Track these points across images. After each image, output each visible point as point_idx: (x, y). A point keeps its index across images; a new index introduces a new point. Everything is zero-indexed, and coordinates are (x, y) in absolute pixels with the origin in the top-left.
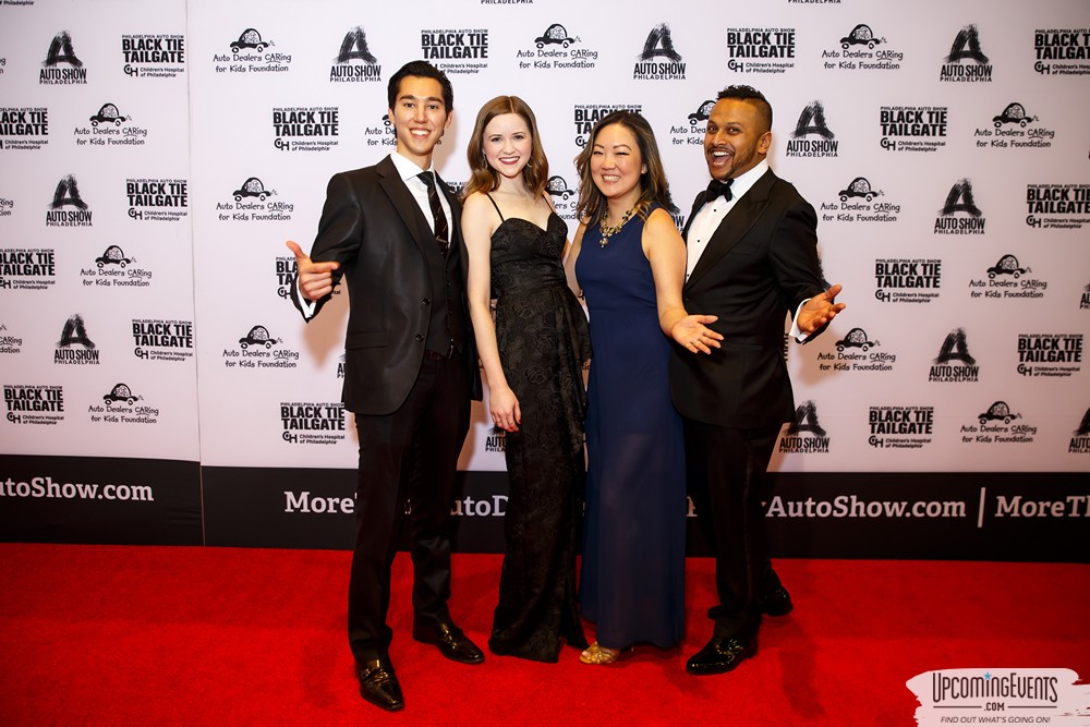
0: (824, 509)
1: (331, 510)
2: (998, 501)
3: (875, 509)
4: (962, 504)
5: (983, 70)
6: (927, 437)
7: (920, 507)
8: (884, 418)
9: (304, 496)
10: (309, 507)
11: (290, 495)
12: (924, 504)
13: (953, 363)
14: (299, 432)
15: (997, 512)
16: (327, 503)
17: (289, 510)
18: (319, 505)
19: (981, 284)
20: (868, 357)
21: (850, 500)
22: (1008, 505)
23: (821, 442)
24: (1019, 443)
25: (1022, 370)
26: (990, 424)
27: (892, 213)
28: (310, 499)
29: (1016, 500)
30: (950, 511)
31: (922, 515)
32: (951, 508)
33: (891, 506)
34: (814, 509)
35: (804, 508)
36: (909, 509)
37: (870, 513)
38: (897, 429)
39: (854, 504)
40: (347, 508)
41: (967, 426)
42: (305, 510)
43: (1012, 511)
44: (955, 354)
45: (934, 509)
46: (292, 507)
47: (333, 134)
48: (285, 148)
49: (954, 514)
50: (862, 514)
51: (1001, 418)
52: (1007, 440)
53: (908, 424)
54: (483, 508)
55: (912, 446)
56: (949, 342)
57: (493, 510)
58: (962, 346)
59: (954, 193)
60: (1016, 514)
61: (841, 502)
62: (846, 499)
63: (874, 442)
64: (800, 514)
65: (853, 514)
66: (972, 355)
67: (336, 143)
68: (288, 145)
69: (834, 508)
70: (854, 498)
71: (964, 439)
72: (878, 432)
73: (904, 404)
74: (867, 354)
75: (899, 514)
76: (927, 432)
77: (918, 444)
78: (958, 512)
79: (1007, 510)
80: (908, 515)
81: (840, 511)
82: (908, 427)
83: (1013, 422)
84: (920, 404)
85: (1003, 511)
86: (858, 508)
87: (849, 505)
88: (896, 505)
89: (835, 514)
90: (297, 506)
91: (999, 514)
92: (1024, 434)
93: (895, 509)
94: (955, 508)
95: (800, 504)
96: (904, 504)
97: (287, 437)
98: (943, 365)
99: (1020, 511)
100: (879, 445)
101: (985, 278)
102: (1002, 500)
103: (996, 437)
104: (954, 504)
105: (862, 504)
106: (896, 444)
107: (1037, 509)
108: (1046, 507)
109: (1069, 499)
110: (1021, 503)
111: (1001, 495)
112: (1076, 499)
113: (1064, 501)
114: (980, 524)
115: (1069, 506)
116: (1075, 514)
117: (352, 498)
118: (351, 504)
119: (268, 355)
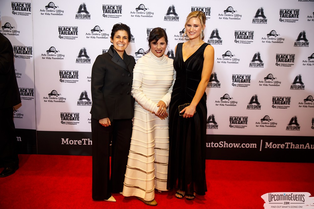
0: (216, 145)
2: (266, 143)
3: (231, 145)
4: (256, 144)
5: (265, 21)
6: (246, 125)
7: (244, 145)
8: (234, 119)
9: (67, 139)
11: (63, 139)
12: (245, 144)
13: (254, 104)
14: (66, 121)
15: (265, 147)
16: (74, 142)
17: (63, 143)
18: (71, 142)
19: (262, 82)
20: (229, 102)
21: (224, 143)
22: (269, 145)
23: (216, 126)
24: (272, 127)
25: (273, 107)
26: (264, 122)
27: (237, 61)
28: (69, 141)
29: (271, 143)
30: (252, 146)
31: (244, 147)
32: (252, 145)
33: (235, 145)
34: (213, 145)
35: (211, 145)
36: (240, 145)
37: (229, 146)
38: (237, 123)
40: (80, 143)
41: (257, 122)
42: (67, 144)
43: (270, 147)
44: (254, 102)
45: (248, 146)
46: (64, 143)
47: (76, 34)
48: (62, 38)
49: (253, 147)
50: (227, 147)
51: (267, 120)
52: (269, 126)
53: (241, 121)
55: (242, 128)
56: (253, 98)
58: (256, 100)
59: (255, 56)
60: (271, 147)
61: (221, 143)
62: (223, 142)
63: (231, 126)
64: (209, 146)
65: (225, 147)
66: (259, 102)
67: (77, 37)
68: (63, 37)
69: (219, 145)
70: (225, 142)
71: (256, 126)
72: (232, 124)
73: (239, 116)
74: (229, 101)
75: (238, 147)
76: (246, 124)
77: (243, 127)
79: (268, 146)
80: (240, 147)
81: (221, 146)
82: (240, 122)
83: (270, 121)
84: (244, 116)
85: (267, 147)
86: (226, 145)
87: (223, 144)
88: (237, 144)
89: (220, 146)
90: (65, 142)
91: (266, 147)
92: (273, 125)
93: (237, 145)
94: (254, 145)
95: (209, 144)
96: (239, 144)
97: (62, 123)
98: (251, 105)
99: (272, 147)
100: (232, 127)
101: (263, 80)
102: (267, 143)
103: (266, 126)
104: (253, 144)
105: (227, 144)
106: (237, 127)
107: (277, 146)
108: (279, 146)
109: (286, 143)
110: (272, 144)
111: (267, 142)
112: (288, 143)
113: (284, 144)
114: (261, 150)
115: (286, 146)
116: (287, 147)
117: (81, 140)
118: (81, 142)
119: (57, 99)
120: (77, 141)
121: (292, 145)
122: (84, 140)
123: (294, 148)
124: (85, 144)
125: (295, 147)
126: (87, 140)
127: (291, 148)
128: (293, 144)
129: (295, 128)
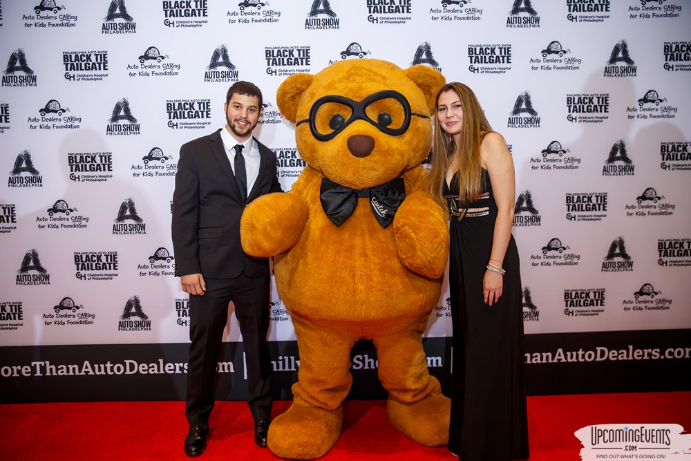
1: (16, 374)
4: (439, 358)
16: (12, 370)
18: (6, 372)
21: (364, 358)
30: (432, 363)
32: (432, 361)
39: (367, 361)
40: (27, 373)
41: (439, 306)
49: (435, 365)
50: (372, 367)
54: (119, 369)
57: (125, 370)
61: (358, 359)
62: (361, 357)
65: (366, 367)
69: (353, 363)
70: (366, 356)
78: (437, 363)
81: (358, 365)
86: (369, 363)
87: (363, 361)
89: (354, 367)
94: (435, 361)
104: (434, 359)
105: (372, 360)
117: (30, 366)
118: (29, 370)
120: (19, 367)
122: (35, 365)
123: (529, 362)
124: (38, 374)
125: (531, 360)
126: (43, 365)
129: (527, 316)
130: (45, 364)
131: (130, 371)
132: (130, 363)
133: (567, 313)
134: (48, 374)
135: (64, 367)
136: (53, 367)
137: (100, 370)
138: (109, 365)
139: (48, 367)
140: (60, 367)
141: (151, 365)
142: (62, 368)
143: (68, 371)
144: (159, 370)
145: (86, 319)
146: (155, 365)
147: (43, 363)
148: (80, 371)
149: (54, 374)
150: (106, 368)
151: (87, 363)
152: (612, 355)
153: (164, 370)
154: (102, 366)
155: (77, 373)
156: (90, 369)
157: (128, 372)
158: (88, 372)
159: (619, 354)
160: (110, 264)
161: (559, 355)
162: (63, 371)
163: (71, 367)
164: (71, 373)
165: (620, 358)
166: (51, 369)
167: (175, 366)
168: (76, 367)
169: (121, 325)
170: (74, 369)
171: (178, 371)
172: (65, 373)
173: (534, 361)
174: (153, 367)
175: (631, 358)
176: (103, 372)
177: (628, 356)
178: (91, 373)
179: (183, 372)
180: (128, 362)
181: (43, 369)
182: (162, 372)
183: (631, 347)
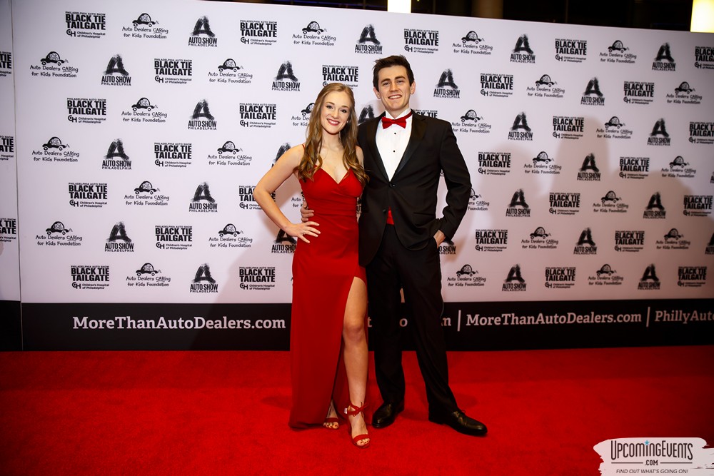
1: (101, 327)
2: (467, 317)
3: (404, 322)
4: (449, 319)
10: (88, 325)
11: (76, 319)
14: (82, 282)
16: (99, 323)
17: (75, 327)
18: (93, 324)
22: (473, 319)
24: (477, 287)
25: (478, 248)
26: (463, 276)
28: (88, 321)
29: (477, 316)
40: (111, 326)
41: (451, 278)
42: (86, 327)
43: (475, 322)
46: (78, 325)
47: (103, 114)
48: (74, 120)
51: (468, 273)
52: (471, 285)
54: (189, 324)
57: (194, 325)
60: (477, 324)
66: (452, 241)
67: (104, 119)
68: (76, 119)
71: (449, 284)
78: (447, 323)
79: (472, 322)
83: (474, 276)
85: (470, 322)
90: (80, 325)
91: (468, 324)
92: (480, 282)
97: (75, 286)
99: (479, 322)
102: (469, 317)
103: (466, 284)
104: (445, 319)
107: (487, 321)
108: (491, 320)
109: (503, 315)
110: (479, 318)
111: (469, 314)
112: (506, 315)
113: (500, 316)
114: (459, 330)
115: (503, 319)
116: (506, 323)
117: (114, 320)
118: (113, 323)
119: (64, 238)
120: (104, 321)
121: (513, 318)
122: (118, 320)
123: (517, 323)
124: (121, 327)
125: (519, 322)
127: (513, 323)
128: (515, 316)
129: (518, 287)
130: (127, 319)
131: (199, 326)
132: (199, 320)
133: (547, 285)
134: (129, 327)
135: (143, 322)
136: (134, 321)
137: (173, 325)
138: (181, 321)
139: (129, 322)
140: (139, 321)
141: (216, 321)
142: (141, 323)
143: (146, 325)
144: (223, 325)
145: (163, 282)
146: (220, 322)
147: (125, 318)
148: (156, 326)
149: (134, 327)
150: (178, 324)
151: (162, 318)
152: (578, 319)
153: (227, 326)
154: (175, 321)
155: (153, 327)
156: (164, 324)
157: (197, 327)
158: (162, 326)
159: (584, 318)
160: (185, 236)
161: (540, 318)
162: (142, 325)
163: (148, 322)
164: (148, 327)
165: (584, 321)
166: (131, 323)
167: (236, 323)
168: (153, 322)
169: (192, 288)
170: (151, 323)
171: (239, 327)
172: (143, 327)
173: (521, 323)
174: (218, 323)
175: (592, 321)
176: (175, 327)
177: (590, 320)
178: (166, 327)
179: (243, 327)
180: (197, 319)
181: (125, 323)
182: (225, 327)
183: (593, 313)
